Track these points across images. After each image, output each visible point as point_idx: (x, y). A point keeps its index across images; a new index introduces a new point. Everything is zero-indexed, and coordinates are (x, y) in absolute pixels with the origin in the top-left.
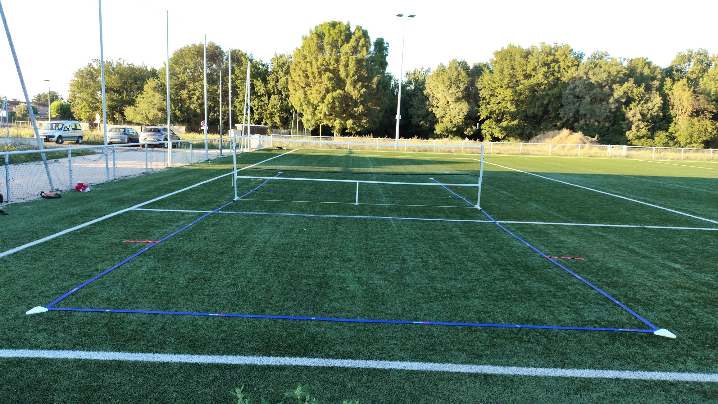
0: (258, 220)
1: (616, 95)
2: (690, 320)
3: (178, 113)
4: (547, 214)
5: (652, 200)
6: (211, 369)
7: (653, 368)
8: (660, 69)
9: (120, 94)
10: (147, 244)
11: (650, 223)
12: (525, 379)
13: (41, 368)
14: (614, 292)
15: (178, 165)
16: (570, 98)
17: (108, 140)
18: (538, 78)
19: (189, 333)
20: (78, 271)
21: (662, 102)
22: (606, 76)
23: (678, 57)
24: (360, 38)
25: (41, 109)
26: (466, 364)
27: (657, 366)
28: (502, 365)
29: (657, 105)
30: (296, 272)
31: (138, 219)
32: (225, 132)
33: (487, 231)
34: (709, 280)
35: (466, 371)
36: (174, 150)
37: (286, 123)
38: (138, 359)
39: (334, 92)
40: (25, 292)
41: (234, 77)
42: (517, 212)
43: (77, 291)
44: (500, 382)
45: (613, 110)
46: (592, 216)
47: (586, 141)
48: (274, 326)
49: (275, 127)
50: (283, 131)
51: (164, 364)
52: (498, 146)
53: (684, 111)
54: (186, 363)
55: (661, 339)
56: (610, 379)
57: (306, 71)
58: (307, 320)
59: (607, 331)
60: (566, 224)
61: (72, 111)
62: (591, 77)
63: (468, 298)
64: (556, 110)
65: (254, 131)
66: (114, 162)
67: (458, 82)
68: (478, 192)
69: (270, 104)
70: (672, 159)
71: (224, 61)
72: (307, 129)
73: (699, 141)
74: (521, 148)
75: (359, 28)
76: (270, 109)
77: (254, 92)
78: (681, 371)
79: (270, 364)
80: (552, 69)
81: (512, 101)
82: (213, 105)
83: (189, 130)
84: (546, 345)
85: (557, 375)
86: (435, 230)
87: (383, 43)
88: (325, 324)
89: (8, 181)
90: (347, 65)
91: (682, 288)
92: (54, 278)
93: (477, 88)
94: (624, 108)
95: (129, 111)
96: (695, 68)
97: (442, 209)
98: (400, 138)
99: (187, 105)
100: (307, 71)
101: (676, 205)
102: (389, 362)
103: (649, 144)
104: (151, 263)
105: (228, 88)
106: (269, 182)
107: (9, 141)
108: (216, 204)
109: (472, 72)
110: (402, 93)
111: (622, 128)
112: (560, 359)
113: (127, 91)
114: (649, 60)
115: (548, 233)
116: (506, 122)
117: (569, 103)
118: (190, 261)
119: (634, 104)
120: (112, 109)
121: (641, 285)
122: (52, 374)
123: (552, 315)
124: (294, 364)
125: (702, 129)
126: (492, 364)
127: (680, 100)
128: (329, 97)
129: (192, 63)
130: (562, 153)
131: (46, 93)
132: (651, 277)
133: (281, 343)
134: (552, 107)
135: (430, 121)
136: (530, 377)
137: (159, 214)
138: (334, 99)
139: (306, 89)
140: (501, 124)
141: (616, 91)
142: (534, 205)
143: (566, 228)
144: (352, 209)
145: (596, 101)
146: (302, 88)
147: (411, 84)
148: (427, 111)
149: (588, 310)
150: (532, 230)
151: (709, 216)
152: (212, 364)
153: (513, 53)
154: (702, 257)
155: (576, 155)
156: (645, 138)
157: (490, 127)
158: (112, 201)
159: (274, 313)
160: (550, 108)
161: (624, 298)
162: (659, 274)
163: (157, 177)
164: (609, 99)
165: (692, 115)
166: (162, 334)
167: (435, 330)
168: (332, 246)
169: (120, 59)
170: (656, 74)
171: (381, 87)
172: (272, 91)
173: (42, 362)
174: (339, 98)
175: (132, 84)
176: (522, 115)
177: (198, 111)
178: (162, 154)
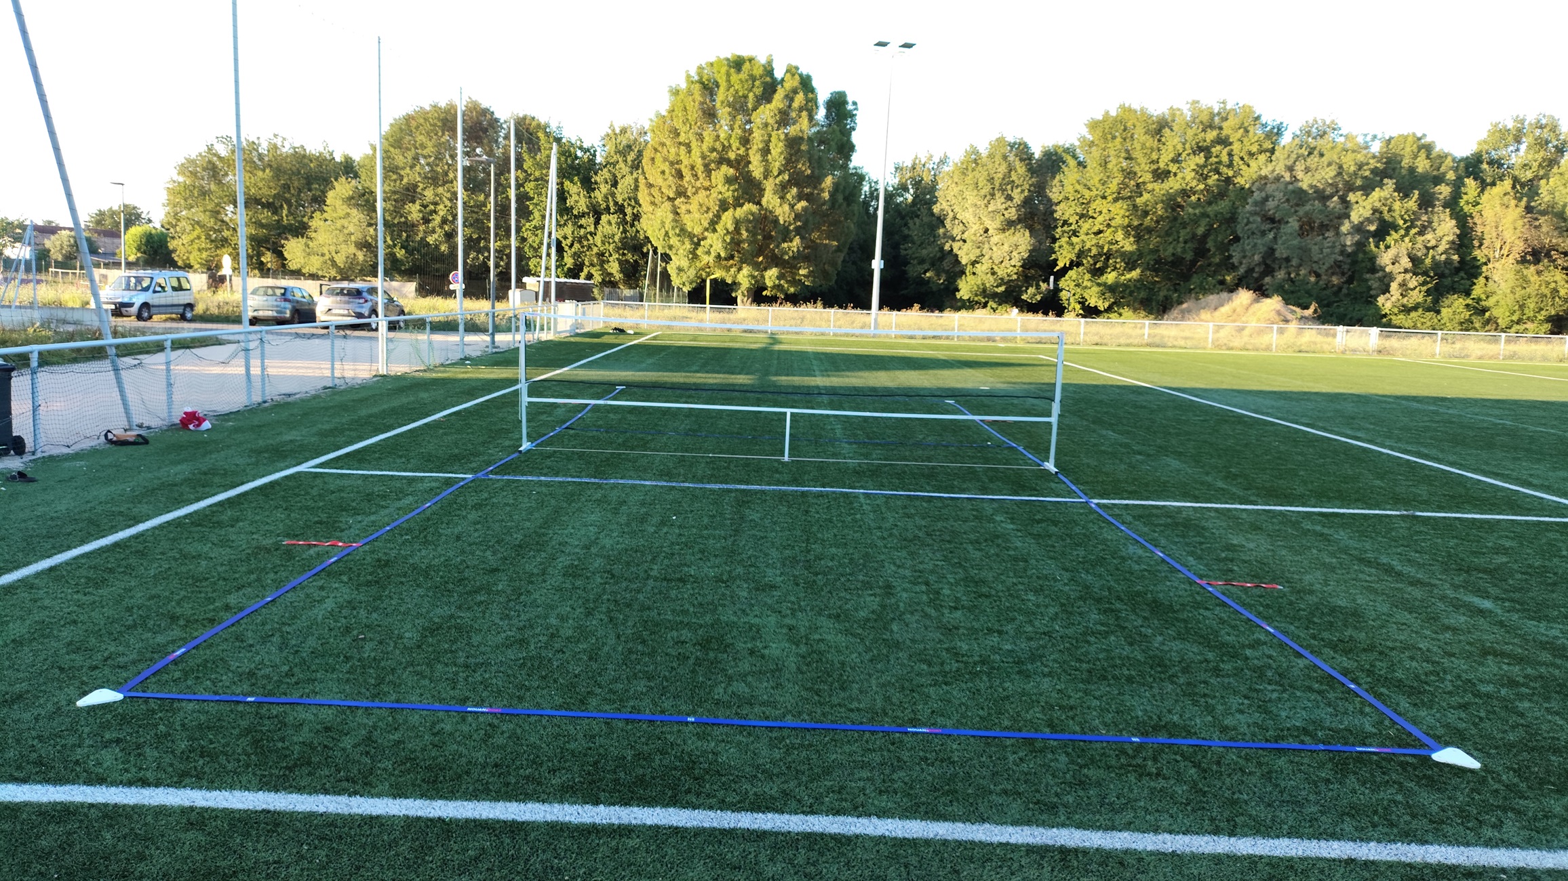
0: (572, 495)
1: (1355, 217)
2: (1513, 727)
3: (400, 253)
4: (1202, 483)
5: (1434, 452)
6: (471, 832)
7: (1430, 837)
8: (1454, 160)
9: (275, 210)
10: (334, 549)
11: (1426, 505)
12: (1148, 859)
13: (111, 826)
14: (1347, 663)
15: (399, 369)
16: (1254, 222)
17: (251, 314)
18: (1184, 178)
19: (423, 750)
20: (187, 609)
21: (1458, 232)
22: (1333, 173)
23: (1492, 133)
24: (795, 91)
25: (104, 244)
26: (1021, 824)
27: (1437, 832)
28: (1099, 828)
29: (1446, 238)
30: (654, 613)
31: (314, 492)
32: (502, 294)
33: (1070, 522)
34: (1556, 637)
35: (1020, 841)
36: (392, 334)
37: (632, 274)
38: (315, 809)
39: (738, 209)
40: (73, 656)
41: (522, 175)
42: (1135, 479)
43: (184, 654)
44: (1094, 867)
45: (1349, 250)
46: (1300, 490)
47: (1290, 316)
48: (608, 735)
49: (609, 283)
50: (628, 292)
51: (371, 820)
52: (1098, 326)
53: (1505, 252)
54: (419, 818)
55: (1446, 770)
56: (1334, 860)
57: (677, 163)
58: (677, 723)
59: (1330, 751)
60: (1243, 507)
61: (171, 247)
62: (1300, 175)
63: (1027, 676)
64: (1224, 247)
65: (564, 293)
66: (263, 363)
67: (1009, 187)
68: (1050, 433)
69: (599, 234)
70: (1480, 358)
71: (501, 139)
72: (679, 289)
73: (1540, 317)
74: (1146, 331)
75: (792, 71)
76: (599, 244)
77: (564, 208)
78: (1490, 843)
79: (598, 821)
80: (1213, 160)
81: (1127, 229)
82: (475, 236)
83: (423, 291)
84: (1195, 784)
85: (1220, 850)
86: (957, 518)
87: (846, 102)
88: (717, 731)
89: (35, 409)
90: (766, 151)
91: (1495, 654)
92: (135, 626)
93: (1050, 200)
94: (1372, 245)
95: (294, 249)
96: (1530, 157)
97: (972, 471)
98: (881, 308)
99: (421, 235)
100: (679, 162)
101: (1487, 464)
102: (855, 819)
103: (1429, 324)
104: (342, 592)
105: (508, 199)
106: (596, 408)
107: (36, 315)
108: (481, 458)
109: (1040, 166)
110: (886, 211)
111: (1370, 288)
112: (1226, 814)
113: (290, 205)
114: (1428, 140)
115: (1203, 528)
116: (1114, 274)
117: (1253, 233)
118: (428, 589)
119: (1395, 235)
120: (258, 243)
121: (1406, 647)
122: (133, 840)
123: (1209, 714)
124: (649, 822)
125: (1547, 292)
126: (1080, 826)
127: (1497, 227)
128: (728, 219)
129: (430, 144)
130: (1237, 343)
131: (115, 208)
132: (1427, 628)
133: (622, 775)
134: (1215, 241)
135: (947, 272)
136: (1160, 856)
137: (359, 482)
138: (737, 223)
139: (677, 202)
140: (1103, 279)
141: (1355, 206)
142: (1175, 463)
143: (1244, 516)
144: (775, 472)
145: (1312, 228)
146: (669, 199)
147: (906, 190)
148: (942, 249)
149: (1288, 704)
150: (1169, 520)
151: (1559, 489)
152: (475, 821)
153: (1129, 125)
154: (1541, 583)
155: (1268, 348)
156: (1420, 310)
157: (1078, 285)
158: (259, 452)
159: (607, 707)
160: (1210, 244)
161: (1368, 676)
162: (1446, 621)
163: (356, 397)
164: (1342, 224)
165: (1523, 261)
166: (367, 753)
167: (955, 747)
168: (731, 554)
169: (276, 136)
170: (1443, 169)
171: (840, 198)
172: (604, 206)
173: (112, 813)
174: (750, 222)
175: (300, 191)
176: (1149, 258)
177: (444, 248)
178: (366, 344)
